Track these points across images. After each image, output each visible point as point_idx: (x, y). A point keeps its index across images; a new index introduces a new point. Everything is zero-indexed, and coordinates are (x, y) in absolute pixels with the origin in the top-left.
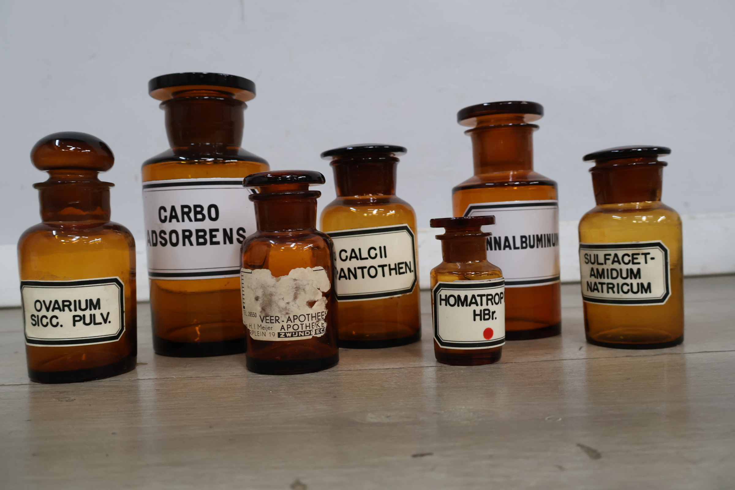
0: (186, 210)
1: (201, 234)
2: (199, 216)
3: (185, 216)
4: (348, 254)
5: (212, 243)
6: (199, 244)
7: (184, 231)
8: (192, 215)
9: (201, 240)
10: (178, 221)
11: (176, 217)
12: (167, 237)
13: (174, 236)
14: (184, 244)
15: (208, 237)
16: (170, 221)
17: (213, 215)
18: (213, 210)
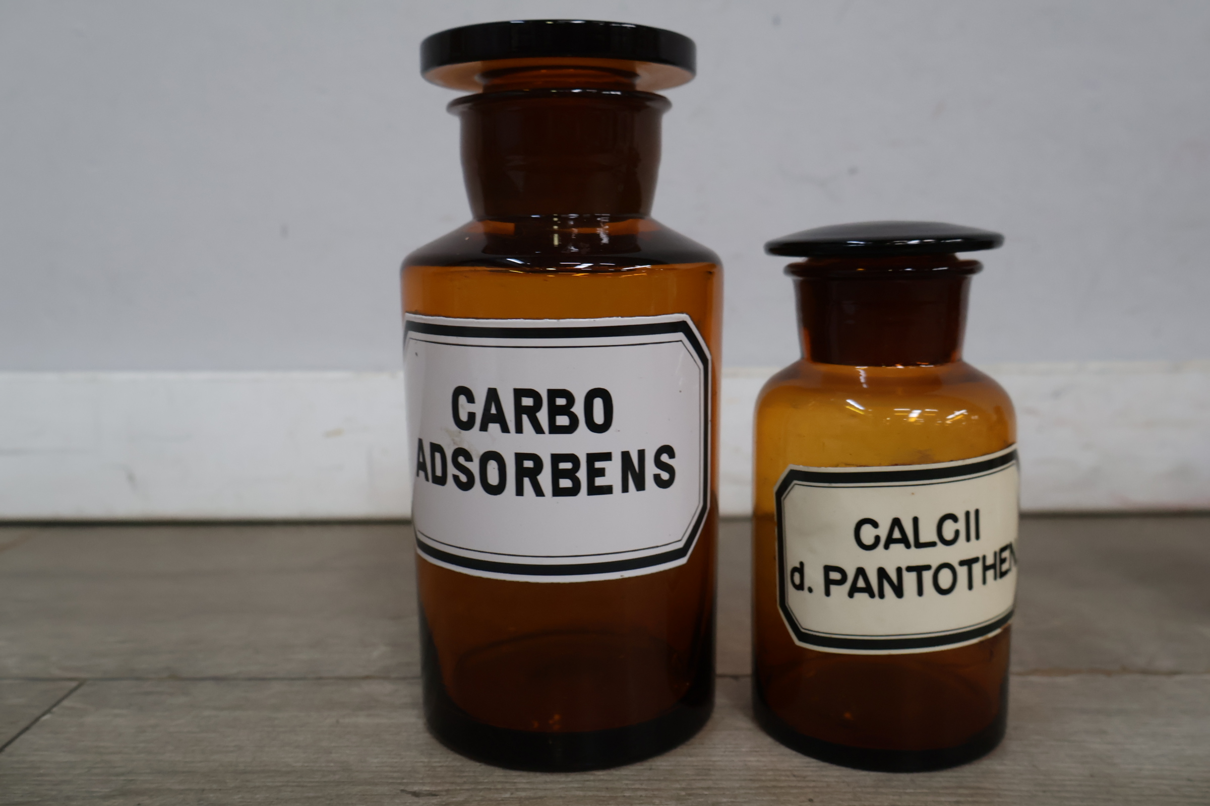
0: (527, 402)
1: (566, 466)
2: (563, 420)
3: (525, 418)
4: (883, 532)
5: (594, 490)
6: (558, 492)
7: (520, 458)
8: (543, 416)
9: (565, 483)
10: (505, 429)
11: (500, 418)
12: (474, 467)
13: (492, 466)
14: (520, 492)
15: (582, 474)
16: (484, 428)
17: (599, 418)
18: (598, 403)
